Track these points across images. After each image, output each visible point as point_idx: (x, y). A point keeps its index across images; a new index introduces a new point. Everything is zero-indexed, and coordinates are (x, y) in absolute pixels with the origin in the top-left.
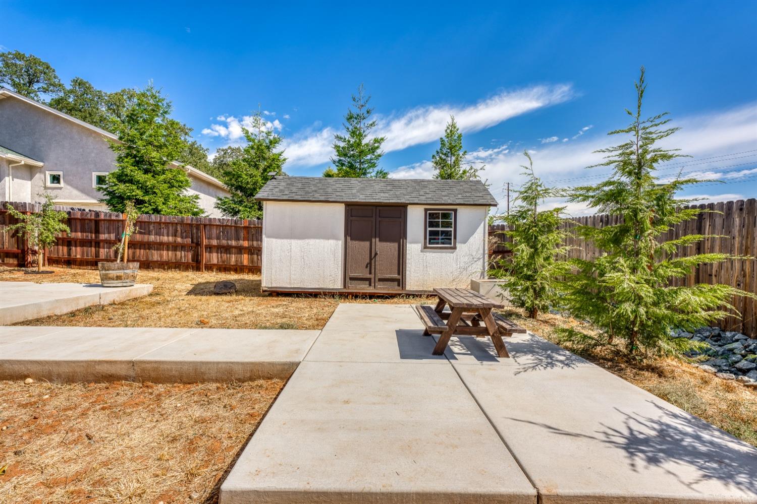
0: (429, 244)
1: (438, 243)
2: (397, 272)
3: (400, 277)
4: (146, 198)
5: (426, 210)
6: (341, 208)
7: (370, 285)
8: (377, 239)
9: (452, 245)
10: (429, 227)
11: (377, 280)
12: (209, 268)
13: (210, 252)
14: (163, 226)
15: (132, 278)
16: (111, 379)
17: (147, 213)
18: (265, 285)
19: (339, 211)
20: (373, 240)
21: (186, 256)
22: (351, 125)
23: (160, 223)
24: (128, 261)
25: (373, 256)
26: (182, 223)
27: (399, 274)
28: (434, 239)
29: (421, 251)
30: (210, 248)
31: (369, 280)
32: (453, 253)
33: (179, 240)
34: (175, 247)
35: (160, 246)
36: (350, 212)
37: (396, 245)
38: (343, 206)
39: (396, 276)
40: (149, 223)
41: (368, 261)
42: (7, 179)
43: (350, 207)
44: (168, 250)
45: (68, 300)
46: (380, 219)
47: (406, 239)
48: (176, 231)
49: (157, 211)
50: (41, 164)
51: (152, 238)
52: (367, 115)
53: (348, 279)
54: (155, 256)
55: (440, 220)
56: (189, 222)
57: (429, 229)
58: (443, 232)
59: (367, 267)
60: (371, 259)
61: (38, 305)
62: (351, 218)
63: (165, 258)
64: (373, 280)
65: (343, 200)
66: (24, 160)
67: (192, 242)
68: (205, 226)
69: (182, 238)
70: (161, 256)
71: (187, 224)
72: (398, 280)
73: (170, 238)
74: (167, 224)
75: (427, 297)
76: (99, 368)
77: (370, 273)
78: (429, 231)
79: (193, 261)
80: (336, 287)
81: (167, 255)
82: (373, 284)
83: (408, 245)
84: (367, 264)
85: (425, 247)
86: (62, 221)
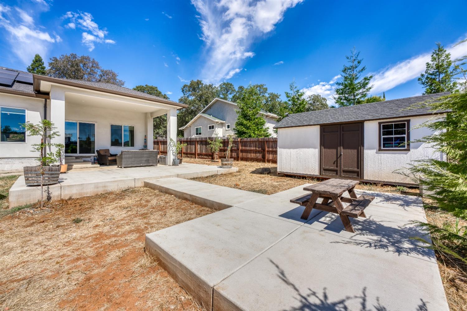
0: (383, 147)
1: (392, 147)
2: (356, 166)
3: (359, 170)
4: (247, 131)
5: (380, 123)
6: (317, 128)
7: (337, 174)
8: (342, 148)
9: (406, 148)
10: (383, 135)
11: (342, 171)
12: (269, 161)
13: (269, 154)
14: (251, 143)
15: (230, 165)
16: (186, 199)
17: (247, 137)
18: (279, 170)
19: (316, 130)
20: (339, 148)
21: (259, 156)
22: (347, 74)
23: (250, 142)
24: (230, 158)
25: (338, 157)
26: (258, 141)
27: (358, 168)
28: (388, 144)
29: (376, 153)
30: (268, 152)
31: (336, 171)
32: (406, 154)
33: (257, 149)
34: (256, 152)
35: (250, 151)
36: (323, 130)
37: (356, 151)
38: (319, 127)
39: (356, 169)
40: (247, 142)
41: (335, 159)
42: (216, 128)
43: (323, 127)
44: (253, 153)
45: (207, 172)
46: (343, 132)
47: (363, 146)
48: (256, 145)
49: (250, 136)
50: (224, 122)
51: (248, 148)
52: (358, 64)
53: (322, 170)
54: (249, 155)
55: (394, 129)
56: (261, 140)
57: (382, 137)
58: (396, 139)
59: (334, 163)
60: (337, 158)
61: (197, 173)
62: (324, 133)
63: (252, 157)
64: (339, 172)
65: (319, 123)
66: (220, 121)
67: (262, 149)
68: (267, 141)
69: (258, 148)
70: (251, 156)
71: (260, 141)
72: (357, 173)
73: (254, 148)
74: (253, 141)
75: (382, 186)
76: (185, 195)
77: (337, 167)
78: (383, 138)
79: (262, 158)
80: (315, 174)
81: (253, 155)
82: (339, 174)
83: (365, 151)
84: (335, 162)
85: (380, 150)
86: (221, 143)
